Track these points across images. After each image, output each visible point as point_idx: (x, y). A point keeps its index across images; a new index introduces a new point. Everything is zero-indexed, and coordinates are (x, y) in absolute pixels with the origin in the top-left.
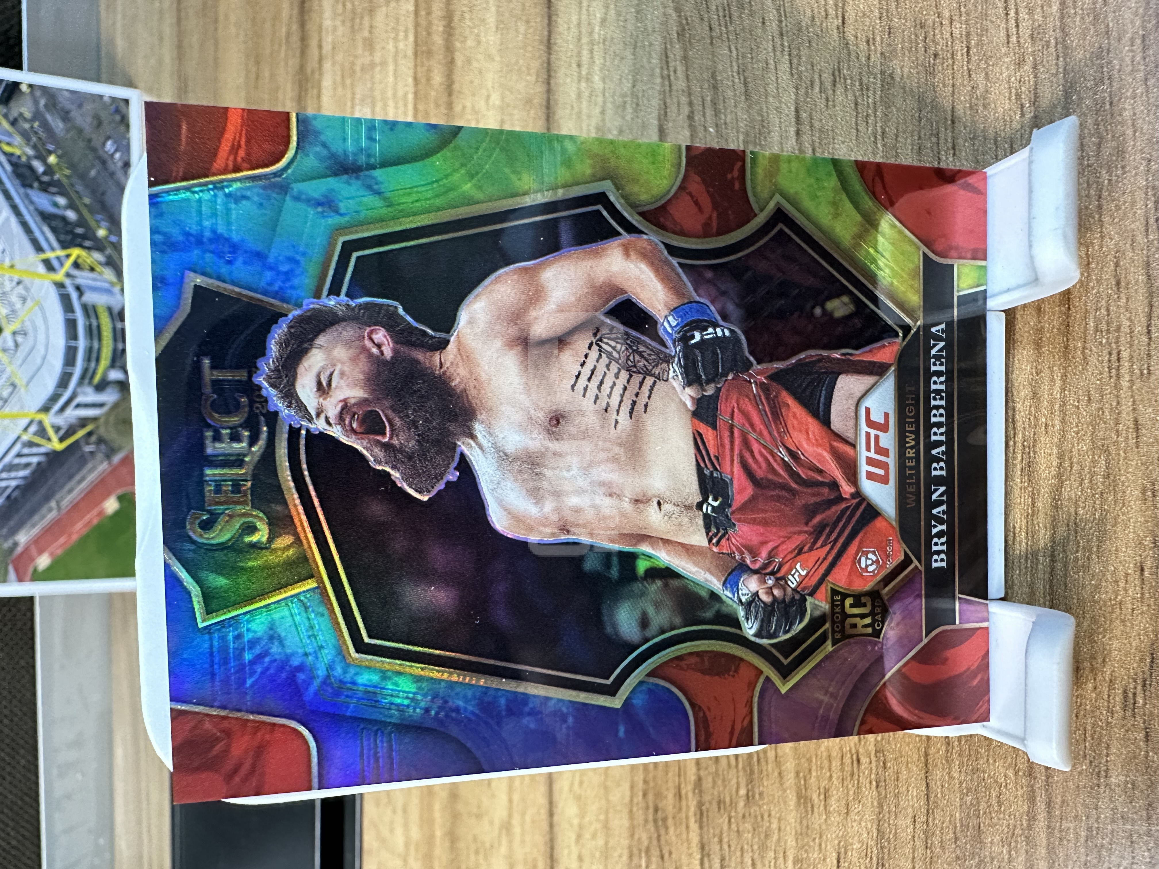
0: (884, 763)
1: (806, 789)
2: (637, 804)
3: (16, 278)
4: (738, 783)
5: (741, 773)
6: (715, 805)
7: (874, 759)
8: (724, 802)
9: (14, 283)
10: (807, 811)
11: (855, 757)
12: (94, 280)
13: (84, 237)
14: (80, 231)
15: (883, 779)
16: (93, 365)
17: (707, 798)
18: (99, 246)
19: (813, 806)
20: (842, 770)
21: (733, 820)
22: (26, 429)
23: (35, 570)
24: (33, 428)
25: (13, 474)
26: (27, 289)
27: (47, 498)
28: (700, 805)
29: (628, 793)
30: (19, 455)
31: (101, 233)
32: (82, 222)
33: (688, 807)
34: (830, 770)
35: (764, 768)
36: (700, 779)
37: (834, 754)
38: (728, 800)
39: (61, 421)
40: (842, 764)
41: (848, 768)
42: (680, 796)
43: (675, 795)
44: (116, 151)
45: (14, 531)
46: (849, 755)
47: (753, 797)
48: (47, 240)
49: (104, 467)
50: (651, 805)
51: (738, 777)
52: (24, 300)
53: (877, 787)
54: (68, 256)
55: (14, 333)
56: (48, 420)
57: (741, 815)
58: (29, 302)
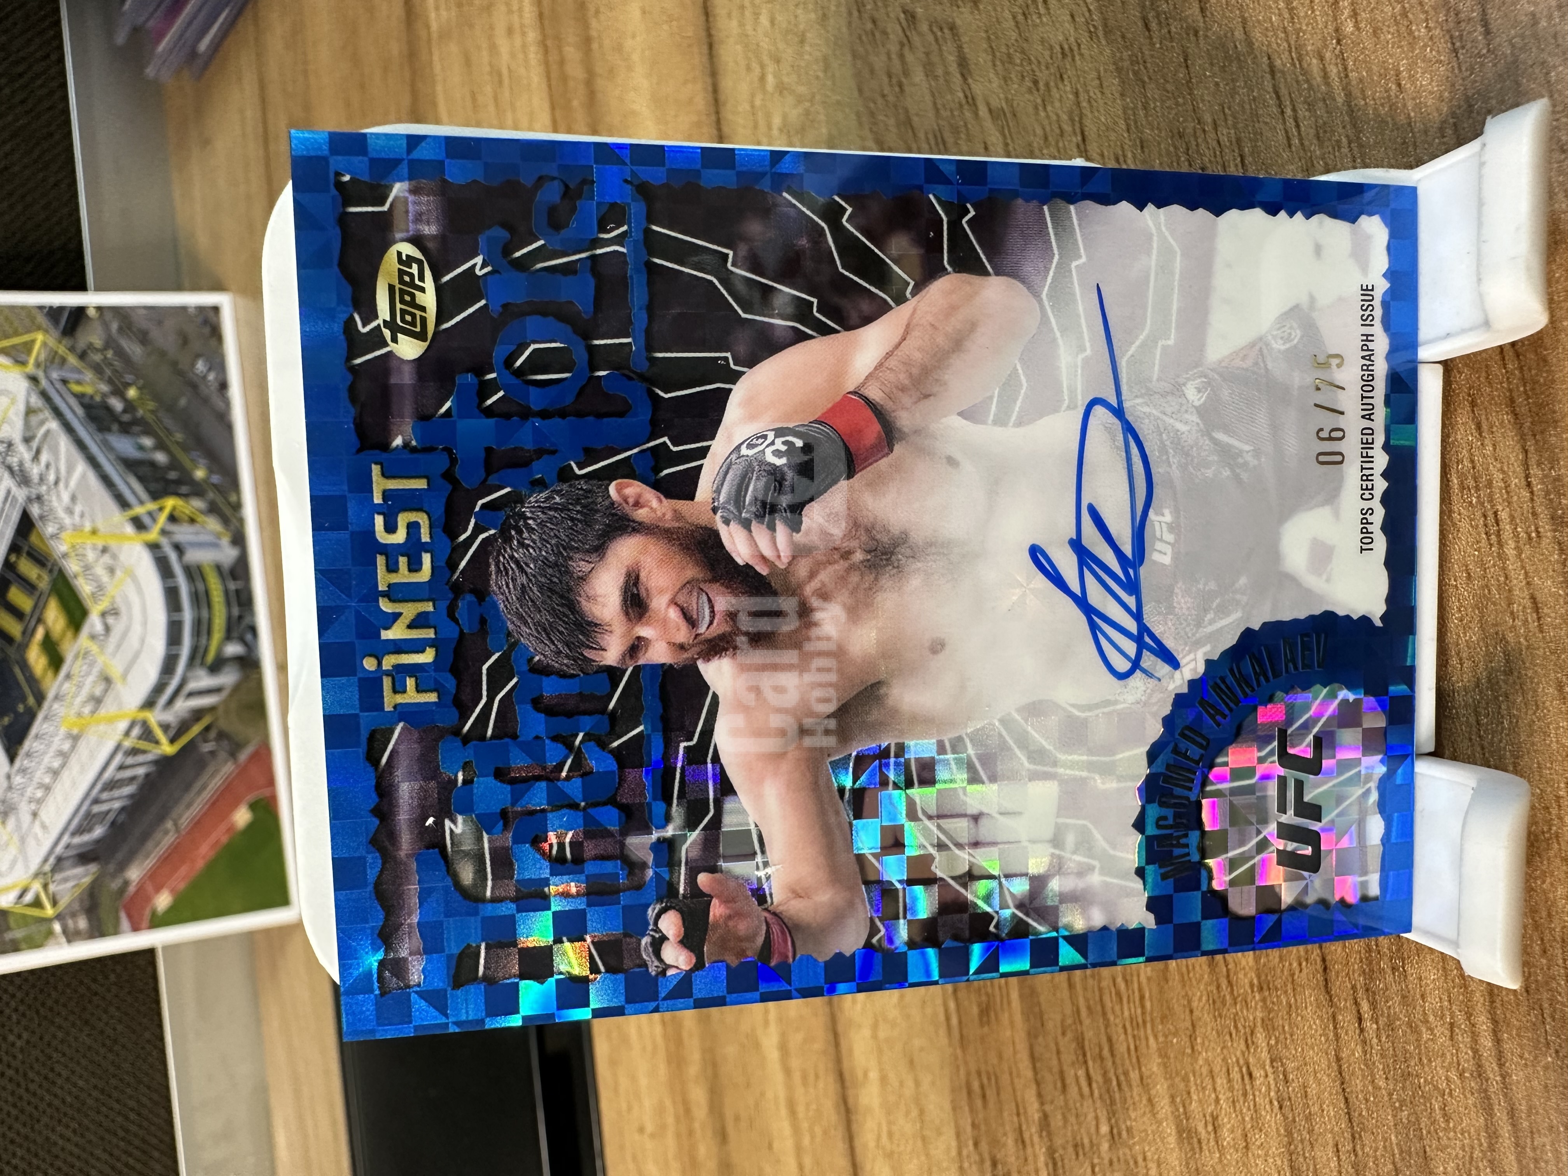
0: (1285, 1076)
1: (1187, 1120)
2: (968, 1156)
3: (100, 543)
4: (1097, 1118)
5: (1099, 1103)
6: (1071, 1150)
7: (1270, 1070)
8: (1083, 1145)
9: (98, 552)
10: (1193, 1149)
11: (1244, 1070)
12: (197, 533)
13: (178, 482)
14: (173, 475)
15: (1286, 1096)
16: (203, 641)
17: (1058, 1141)
18: (197, 490)
19: (1199, 1142)
20: (1231, 1089)
21: (1097, 1169)
22: (127, 734)
23: (154, 913)
24: (136, 731)
25: (116, 793)
26: (114, 557)
27: (161, 818)
28: (1051, 1152)
29: (954, 1144)
30: (121, 767)
31: (200, 474)
32: (174, 464)
33: (1035, 1156)
34: (1215, 1089)
35: (1128, 1095)
36: (1045, 1116)
37: (1216, 1069)
38: (1086, 1141)
39: (169, 717)
40: (1229, 1081)
41: (1237, 1086)
42: (1023, 1142)
43: (1016, 1141)
44: (210, 369)
45: (123, 866)
46: (1236, 1069)
47: (1120, 1134)
48: (134, 492)
49: (228, 768)
50: (986, 1156)
51: (1095, 1110)
52: (111, 571)
53: (1281, 1108)
54: (161, 509)
55: (103, 615)
56: (154, 718)
57: (1106, 1161)
58: (119, 573)
